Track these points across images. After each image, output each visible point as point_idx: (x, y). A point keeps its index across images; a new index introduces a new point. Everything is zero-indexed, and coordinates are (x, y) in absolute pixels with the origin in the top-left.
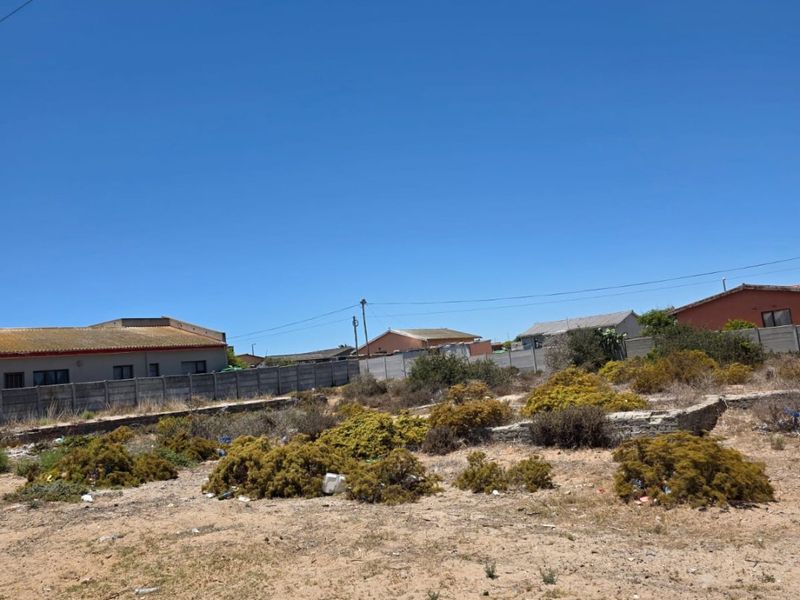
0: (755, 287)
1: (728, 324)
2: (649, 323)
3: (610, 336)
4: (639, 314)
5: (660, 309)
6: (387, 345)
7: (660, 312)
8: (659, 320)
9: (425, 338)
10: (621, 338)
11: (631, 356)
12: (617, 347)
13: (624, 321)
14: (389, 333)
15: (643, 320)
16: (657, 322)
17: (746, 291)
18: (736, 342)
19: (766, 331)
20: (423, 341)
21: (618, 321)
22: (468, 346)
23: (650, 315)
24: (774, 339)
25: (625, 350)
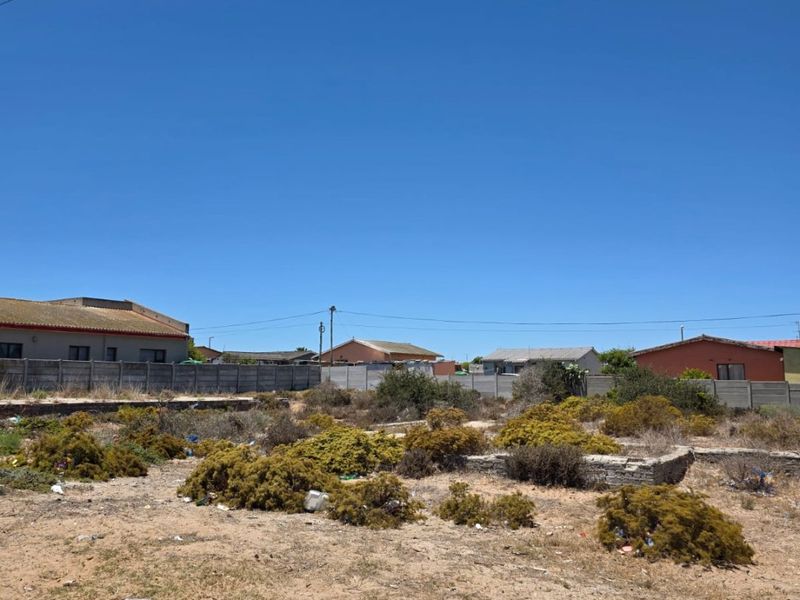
0: (714, 339)
1: (685, 373)
2: (609, 362)
3: (573, 371)
4: (599, 351)
5: (621, 349)
6: (348, 354)
7: (621, 352)
8: (619, 360)
9: (389, 351)
10: (583, 374)
11: (591, 392)
12: (578, 382)
13: (584, 357)
14: (353, 342)
15: (603, 358)
16: (617, 362)
17: (704, 342)
18: (694, 392)
19: (722, 383)
20: (386, 354)
21: (578, 356)
22: (433, 365)
23: (611, 354)
24: (730, 393)
25: (586, 386)
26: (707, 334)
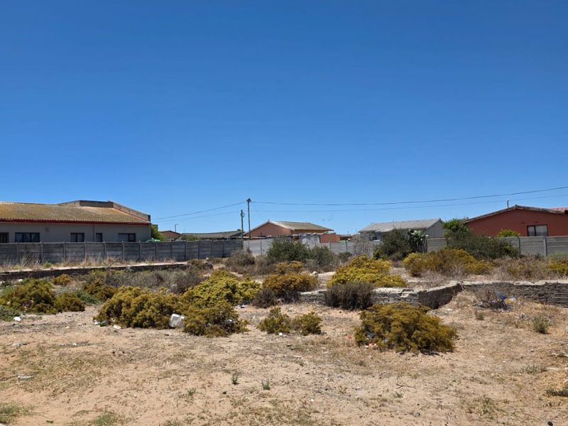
0: (524, 208)
1: (501, 233)
2: (450, 228)
3: (416, 236)
4: (444, 220)
5: (459, 218)
6: (265, 231)
7: (458, 221)
8: (457, 226)
9: (293, 229)
10: (424, 237)
11: (429, 251)
12: (421, 243)
13: (433, 226)
14: (268, 224)
15: (446, 226)
16: (456, 229)
17: (517, 210)
18: (501, 245)
19: (524, 239)
20: (292, 231)
21: (429, 225)
22: (319, 236)
23: (451, 223)
24: (529, 245)
25: (426, 246)
26: (519, 205)
